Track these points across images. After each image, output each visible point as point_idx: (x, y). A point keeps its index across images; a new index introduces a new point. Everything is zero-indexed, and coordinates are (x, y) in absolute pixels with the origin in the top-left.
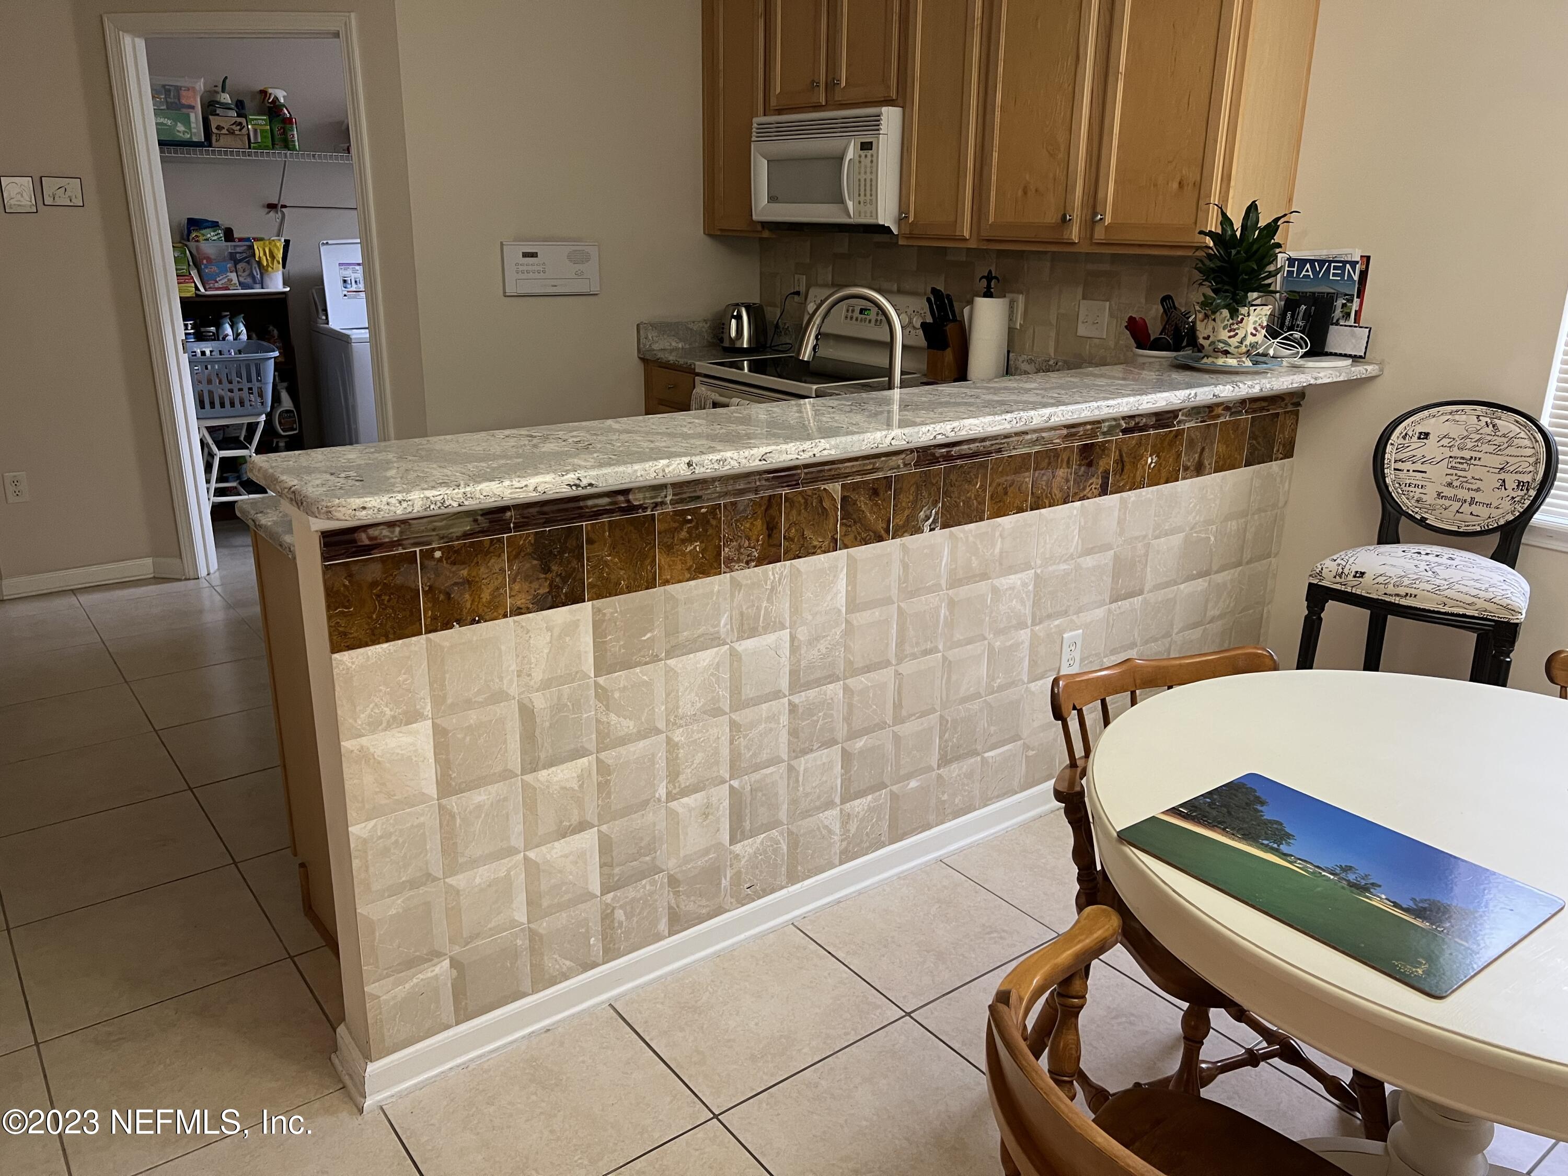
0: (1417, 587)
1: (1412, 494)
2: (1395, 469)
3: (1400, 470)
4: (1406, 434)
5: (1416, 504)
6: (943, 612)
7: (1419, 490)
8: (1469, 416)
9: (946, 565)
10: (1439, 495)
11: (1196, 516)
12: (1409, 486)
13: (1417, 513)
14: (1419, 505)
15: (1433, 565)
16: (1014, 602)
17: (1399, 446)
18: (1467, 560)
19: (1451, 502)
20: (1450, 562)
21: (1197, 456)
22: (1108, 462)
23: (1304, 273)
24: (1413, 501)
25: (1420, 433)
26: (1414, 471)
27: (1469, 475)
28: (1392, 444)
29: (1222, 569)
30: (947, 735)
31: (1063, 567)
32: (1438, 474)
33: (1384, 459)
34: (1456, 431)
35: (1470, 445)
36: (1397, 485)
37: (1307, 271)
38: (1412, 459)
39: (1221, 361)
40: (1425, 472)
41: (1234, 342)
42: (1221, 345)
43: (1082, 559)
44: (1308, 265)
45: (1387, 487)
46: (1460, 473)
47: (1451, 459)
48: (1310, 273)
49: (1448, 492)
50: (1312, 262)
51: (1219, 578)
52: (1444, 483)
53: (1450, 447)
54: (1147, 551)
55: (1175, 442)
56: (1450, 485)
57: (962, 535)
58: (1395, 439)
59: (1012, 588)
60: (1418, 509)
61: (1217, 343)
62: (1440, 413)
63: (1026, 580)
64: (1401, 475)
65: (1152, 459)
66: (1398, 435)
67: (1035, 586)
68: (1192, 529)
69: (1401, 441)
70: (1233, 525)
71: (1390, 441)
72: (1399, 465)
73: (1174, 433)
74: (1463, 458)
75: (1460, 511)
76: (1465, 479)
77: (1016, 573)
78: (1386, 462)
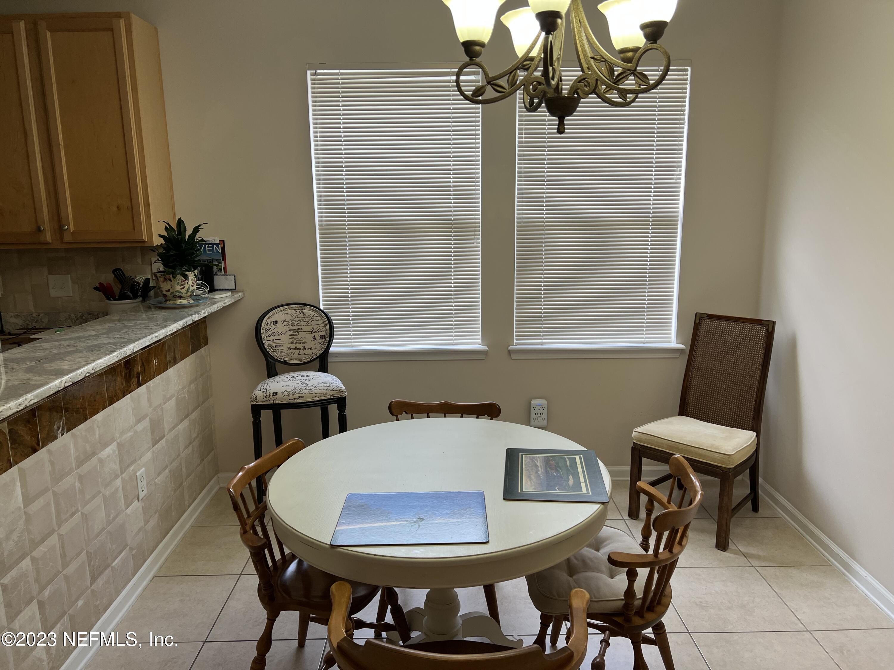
0: (302, 393)
1: (277, 351)
2: (267, 341)
3: (270, 340)
4: (267, 323)
5: (280, 355)
6: (77, 485)
7: (280, 348)
8: (292, 311)
9: (73, 454)
10: (289, 348)
11: (178, 387)
12: (275, 347)
13: (281, 359)
14: (282, 355)
15: (303, 381)
16: (111, 464)
17: (266, 329)
18: (313, 375)
19: (295, 351)
20: (308, 378)
21: (173, 354)
22: (138, 368)
24: (279, 354)
25: (274, 322)
26: (276, 340)
27: (299, 336)
28: (263, 329)
29: (193, 411)
30: (92, 563)
31: (130, 434)
32: (286, 339)
33: (261, 337)
34: (288, 318)
35: (296, 323)
36: (270, 348)
38: (273, 334)
39: (179, 302)
40: (281, 339)
41: (184, 291)
42: (177, 294)
43: (136, 426)
45: (266, 349)
46: (295, 337)
47: (290, 331)
49: (293, 346)
51: (193, 416)
52: (290, 343)
53: (288, 326)
54: (163, 412)
55: (163, 349)
56: (292, 343)
57: (78, 433)
58: (264, 326)
59: (108, 456)
60: (281, 357)
61: (175, 293)
62: (279, 311)
63: (114, 449)
64: (271, 343)
65: (156, 361)
66: (264, 324)
67: (119, 451)
68: (178, 393)
69: (266, 327)
70: (193, 386)
71: (262, 328)
72: (269, 338)
73: (161, 344)
74: (294, 330)
75: (300, 353)
76: (298, 339)
77: (109, 446)
78: (262, 338)
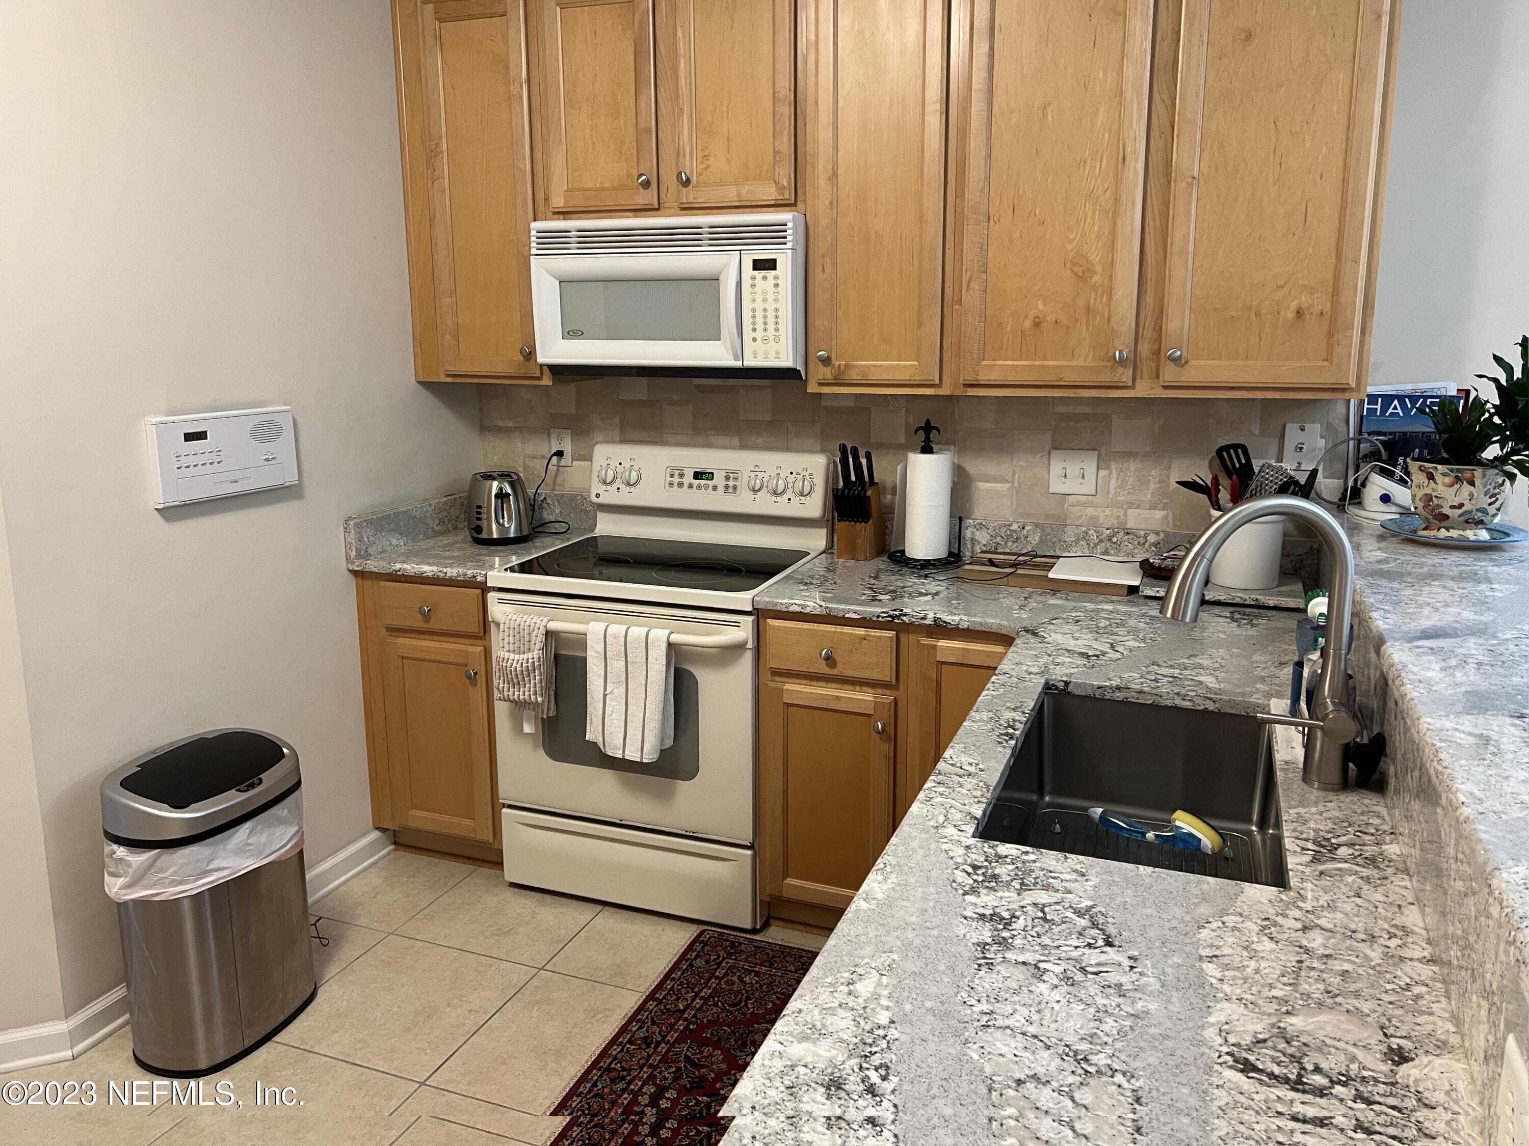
23: (1390, 410)
37: (1395, 408)
44: (1396, 402)
48: (1399, 411)
50: (1401, 398)
